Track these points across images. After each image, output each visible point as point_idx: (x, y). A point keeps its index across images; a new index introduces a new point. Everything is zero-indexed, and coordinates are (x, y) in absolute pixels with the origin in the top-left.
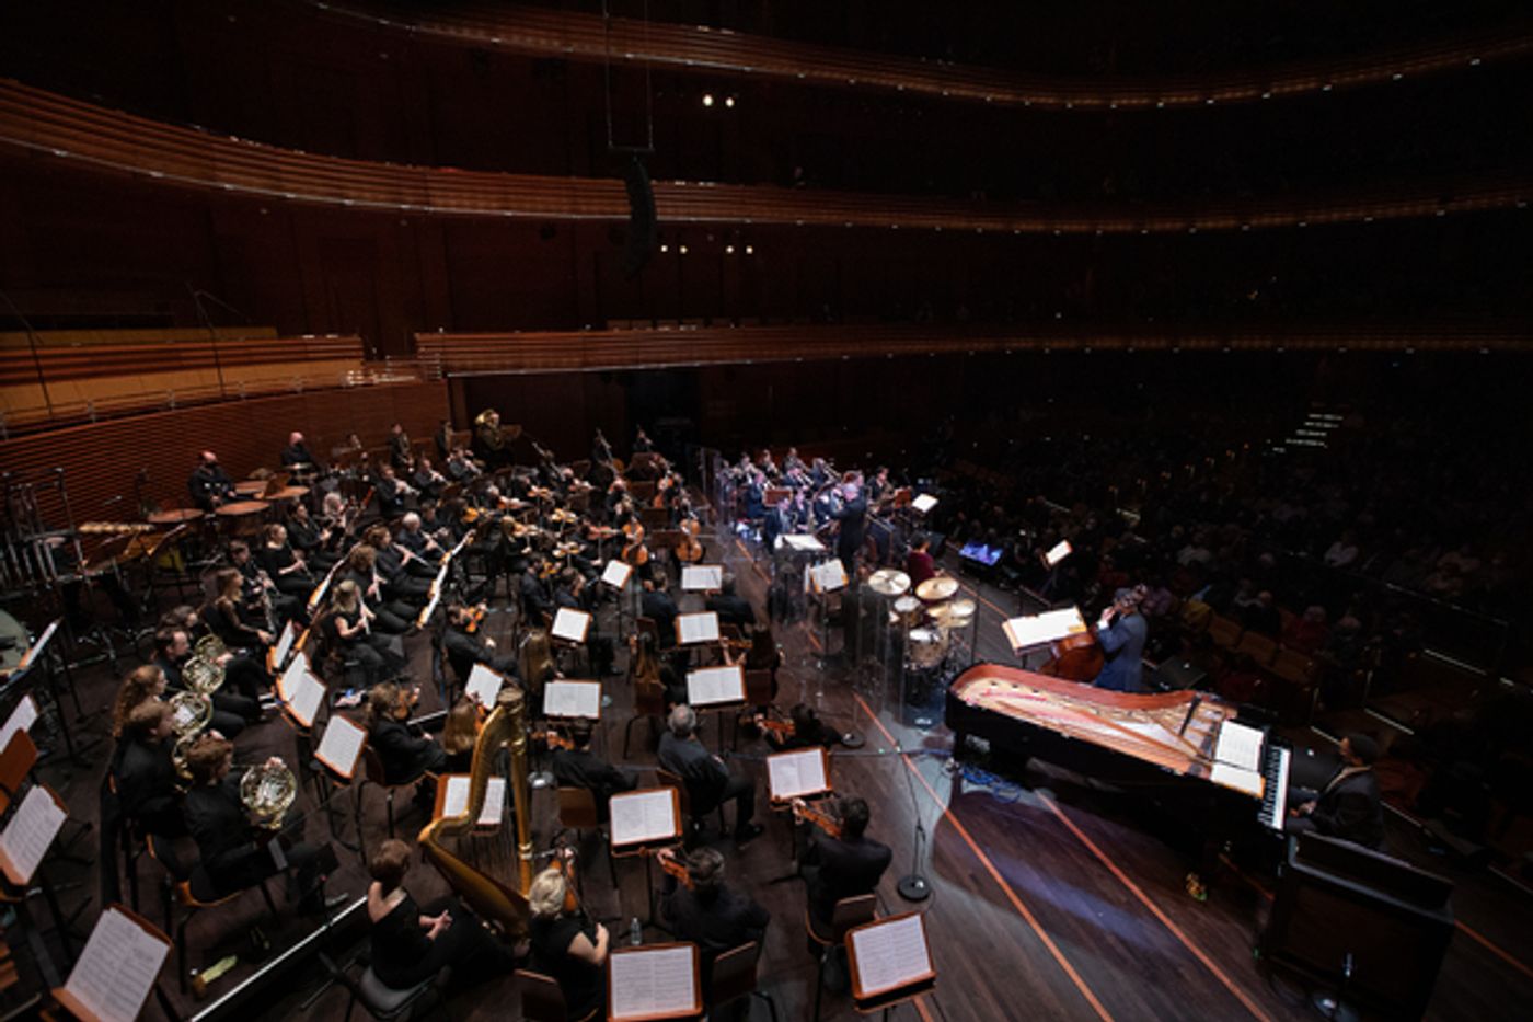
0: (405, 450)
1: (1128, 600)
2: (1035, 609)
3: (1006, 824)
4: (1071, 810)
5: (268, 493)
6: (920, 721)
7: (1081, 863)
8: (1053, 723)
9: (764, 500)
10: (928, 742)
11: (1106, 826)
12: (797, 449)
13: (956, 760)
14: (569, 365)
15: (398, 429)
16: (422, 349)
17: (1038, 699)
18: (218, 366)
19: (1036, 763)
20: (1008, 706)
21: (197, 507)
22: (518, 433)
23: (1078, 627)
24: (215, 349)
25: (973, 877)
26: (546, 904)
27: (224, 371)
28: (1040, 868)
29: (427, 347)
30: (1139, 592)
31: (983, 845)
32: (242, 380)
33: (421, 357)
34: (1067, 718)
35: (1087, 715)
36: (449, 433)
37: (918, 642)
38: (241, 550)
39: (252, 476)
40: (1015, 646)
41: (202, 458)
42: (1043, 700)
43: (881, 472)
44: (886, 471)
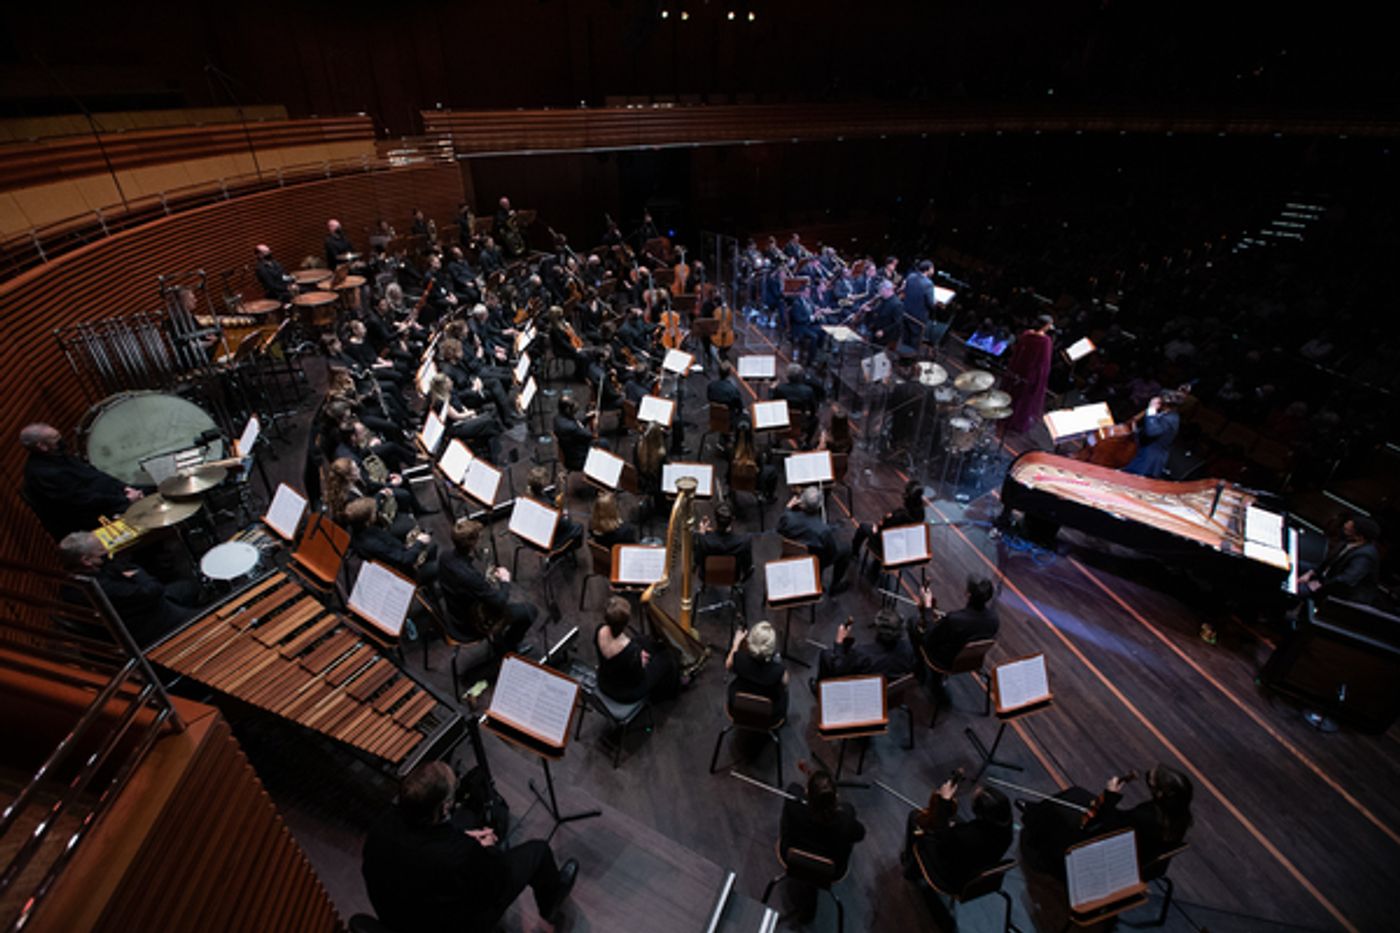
3: (1047, 582)
4: (1097, 572)
5: (334, 284)
6: (959, 496)
7: (1112, 613)
8: (1102, 504)
10: (969, 514)
11: (1129, 585)
13: (999, 530)
14: (572, 146)
16: (432, 129)
17: (1082, 483)
19: (1064, 532)
20: (1059, 489)
25: (1029, 623)
27: (258, 154)
28: (1081, 617)
29: (435, 126)
31: (1033, 598)
32: (276, 163)
34: (1111, 500)
35: (1127, 498)
37: (959, 429)
38: (333, 341)
40: (1054, 436)
42: (1087, 484)
43: (891, 262)
44: (896, 261)
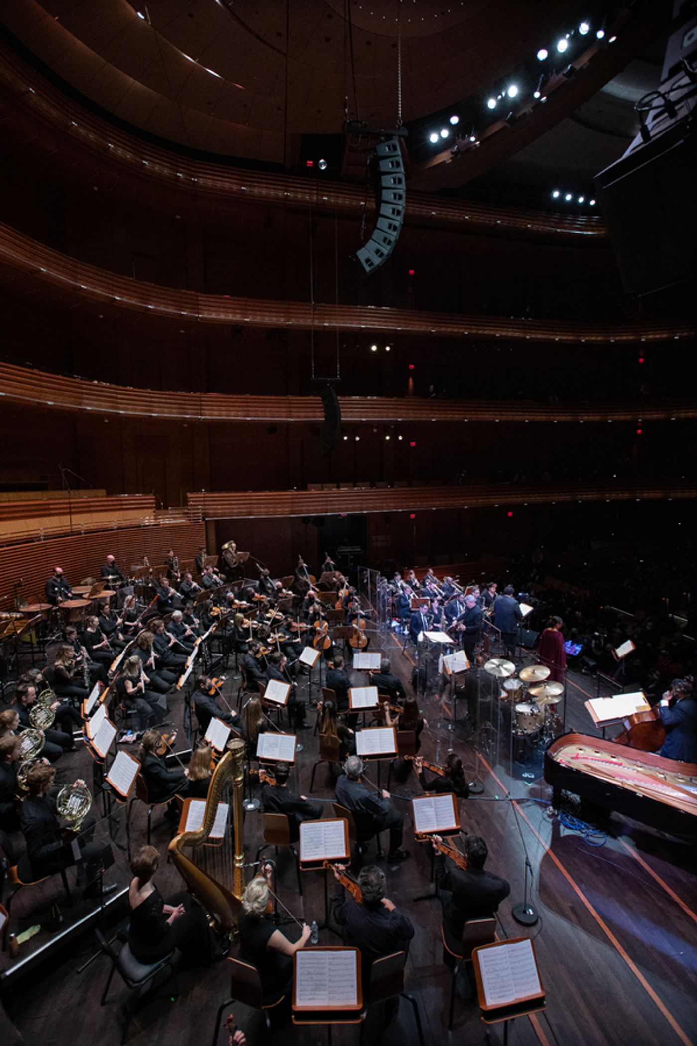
0: (176, 567)
1: (680, 688)
2: (609, 691)
3: (597, 865)
4: (649, 857)
5: (91, 594)
6: (525, 775)
7: (660, 904)
8: (630, 784)
9: (411, 606)
10: (532, 792)
11: (679, 873)
12: (433, 570)
13: (554, 808)
14: (281, 512)
15: (171, 553)
16: (191, 503)
17: (615, 763)
18: (70, 513)
19: (616, 816)
20: (593, 768)
21: (49, 602)
22: (247, 558)
23: (644, 707)
24: (70, 503)
25: (572, 908)
26: (256, 905)
27: (73, 516)
28: (626, 905)
29: (193, 501)
30: (688, 681)
31: (579, 881)
32: (83, 522)
33: (190, 507)
34: (640, 780)
35: (656, 778)
36: (204, 557)
37: (522, 713)
38: (72, 632)
39: (82, 583)
40: (596, 721)
41: (54, 571)
42: (621, 764)
43: (491, 586)
44: (495, 585)
